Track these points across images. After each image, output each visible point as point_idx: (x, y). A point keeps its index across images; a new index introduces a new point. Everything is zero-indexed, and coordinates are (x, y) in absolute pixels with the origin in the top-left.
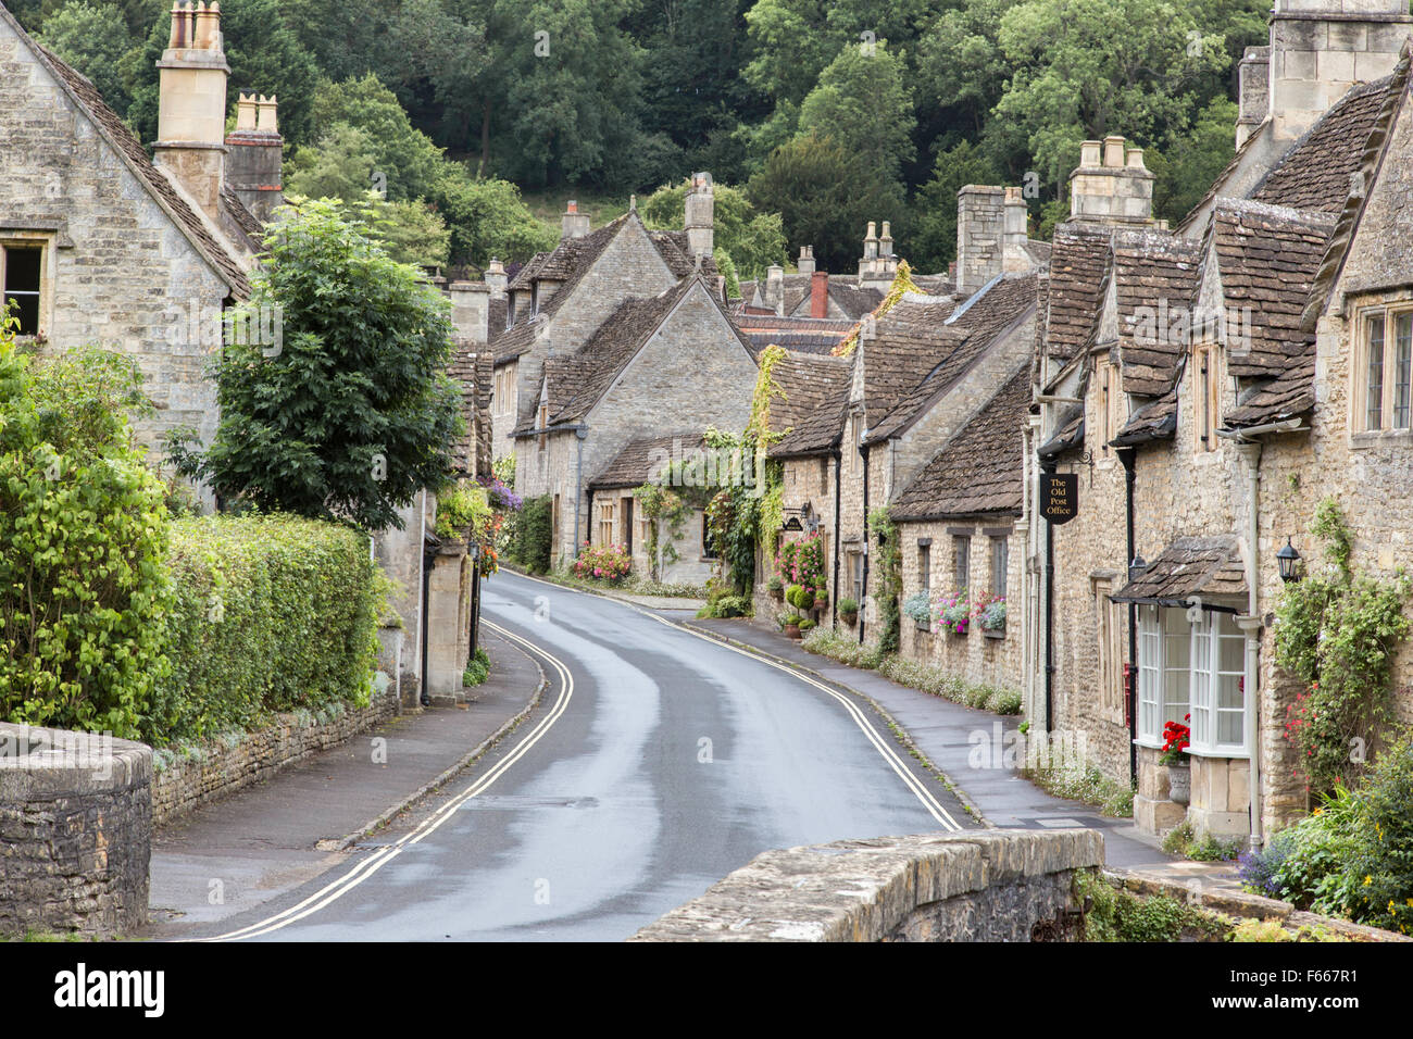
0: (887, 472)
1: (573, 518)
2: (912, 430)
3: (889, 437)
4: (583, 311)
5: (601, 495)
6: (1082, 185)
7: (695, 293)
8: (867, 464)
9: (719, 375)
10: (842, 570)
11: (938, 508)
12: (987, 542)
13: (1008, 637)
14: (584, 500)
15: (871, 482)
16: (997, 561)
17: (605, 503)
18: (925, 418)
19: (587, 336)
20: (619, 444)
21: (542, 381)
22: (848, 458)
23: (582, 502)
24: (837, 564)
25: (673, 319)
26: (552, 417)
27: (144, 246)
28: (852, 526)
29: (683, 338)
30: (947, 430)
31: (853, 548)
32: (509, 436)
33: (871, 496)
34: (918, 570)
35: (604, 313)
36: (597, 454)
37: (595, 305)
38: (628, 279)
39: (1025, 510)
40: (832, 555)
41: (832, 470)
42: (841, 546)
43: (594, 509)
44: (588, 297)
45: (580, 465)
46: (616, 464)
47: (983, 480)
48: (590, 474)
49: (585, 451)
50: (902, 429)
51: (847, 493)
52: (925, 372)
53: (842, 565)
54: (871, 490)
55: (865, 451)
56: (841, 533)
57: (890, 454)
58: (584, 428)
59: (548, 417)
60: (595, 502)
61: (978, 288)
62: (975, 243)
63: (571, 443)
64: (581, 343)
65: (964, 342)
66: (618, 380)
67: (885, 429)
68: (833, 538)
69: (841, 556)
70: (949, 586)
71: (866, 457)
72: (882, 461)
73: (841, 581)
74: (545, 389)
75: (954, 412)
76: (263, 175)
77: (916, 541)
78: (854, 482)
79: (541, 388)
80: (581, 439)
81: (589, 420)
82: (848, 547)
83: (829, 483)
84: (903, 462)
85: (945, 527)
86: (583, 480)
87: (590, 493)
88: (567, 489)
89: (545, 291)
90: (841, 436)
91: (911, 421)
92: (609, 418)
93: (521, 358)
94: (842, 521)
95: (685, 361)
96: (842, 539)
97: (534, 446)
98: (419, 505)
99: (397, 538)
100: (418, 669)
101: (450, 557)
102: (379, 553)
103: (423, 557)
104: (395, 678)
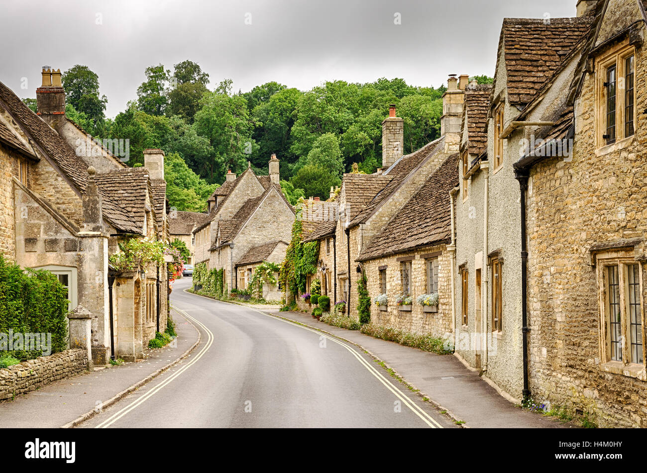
0: (359, 239)
1: (230, 277)
2: (370, 219)
3: (360, 223)
4: (233, 205)
5: (240, 268)
6: (448, 99)
7: (272, 192)
8: (349, 238)
9: (282, 222)
10: (338, 287)
11: (390, 250)
12: (423, 262)
13: (440, 311)
14: (234, 270)
15: (351, 246)
16: (429, 271)
17: (241, 271)
18: (377, 214)
19: (235, 214)
20: (246, 249)
21: (218, 229)
22: (339, 237)
23: (233, 271)
24: (335, 284)
25: (265, 202)
26: (222, 242)
28: (342, 267)
29: (268, 209)
30: (387, 219)
31: (342, 276)
32: (209, 251)
33: (351, 252)
34: (379, 282)
35: (241, 205)
36: (238, 254)
37: (237, 202)
38: (249, 192)
39: (453, 238)
40: (333, 281)
41: (332, 244)
42: (337, 277)
43: (238, 274)
44: (235, 199)
45: (232, 258)
46: (245, 257)
47: (415, 233)
48: (236, 260)
49: (234, 252)
50: (366, 219)
51: (339, 253)
52: (374, 195)
53: (337, 285)
54: (351, 250)
55: (347, 231)
56: (337, 271)
57: (361, 231)
58: (233, 244)
59: (220, 242)
60: (238, 271)
61: (392, 163)
62: (391, 143)
63: (228, 250)
64: (233, 216)
65: (391, 181)
66: (245, 226)
67: (357, 220)
68: (333, 274)
69: (337, 280)
70: (399, 288)
71: (348, 234)
72: (356, 235)
73: (337, 292)
74: (219, 232)
75: (390, 210)
76: (55, 107)
77: (377, 268)
78: (342, 247)
79: (218, 232)
80: (232, 248)
81: (235, 241)
82: (340, 277)
83: (330, 249)
84: (366, 235)
85: (395, 258)
86: (233, 264)
87: (236, 268)
88: (228, 268)
89: (219, 199)
90: (335, 228)
91: (369, 215)
92: (243, 241)
93: (211, 223)
94: (337, 266)
95: (270, 217)
96: (337, 273)
97: (217, 253)
98: (101, 248)
99: (89, 267)
100: (107, 343)
101: (128, 278)
102: (80, 277)
103: (109, 278)
104: (85, 349)
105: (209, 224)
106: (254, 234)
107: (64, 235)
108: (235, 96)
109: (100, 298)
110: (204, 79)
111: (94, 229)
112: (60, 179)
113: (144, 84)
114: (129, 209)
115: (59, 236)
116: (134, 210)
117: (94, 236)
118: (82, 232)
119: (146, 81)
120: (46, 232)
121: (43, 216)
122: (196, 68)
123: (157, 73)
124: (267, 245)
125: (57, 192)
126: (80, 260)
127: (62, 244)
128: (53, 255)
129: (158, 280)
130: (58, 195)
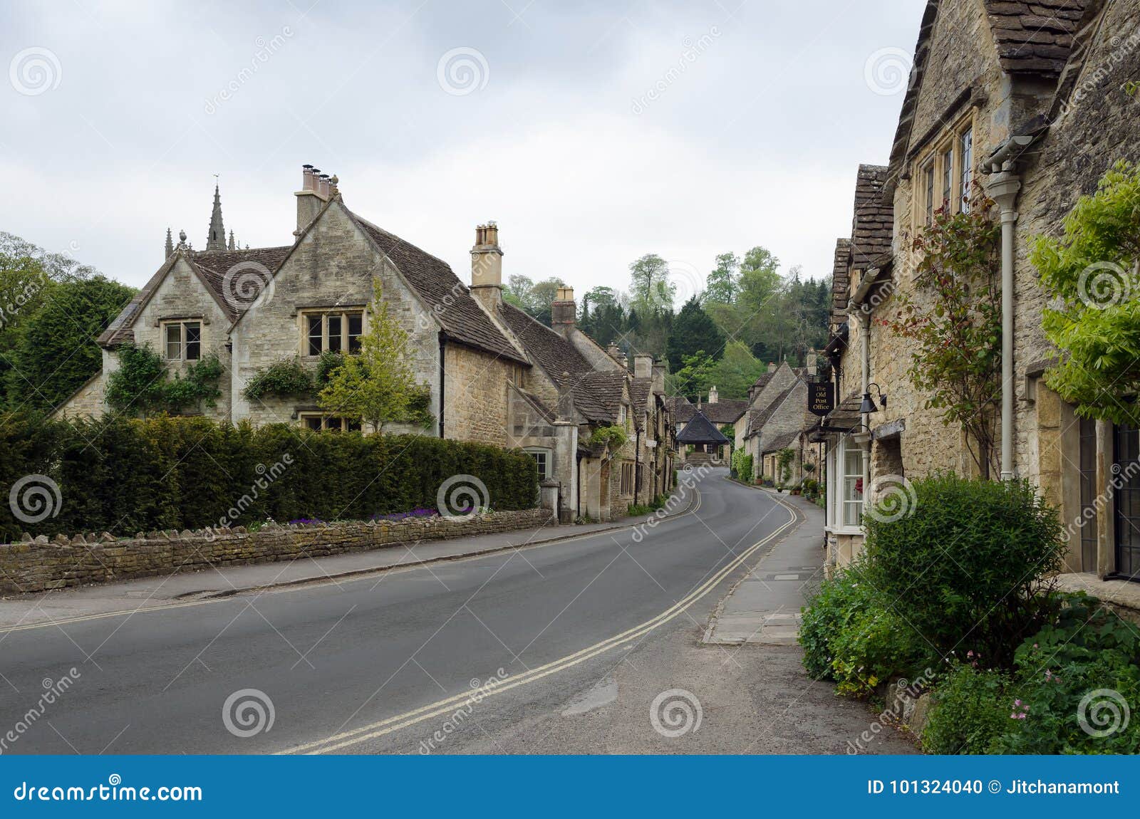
1: (758, 464)
4: (768, 395)
5: (766, 455)
7: (801, 384)
17: (767, 458)
20: (773, 438)
21: (750, 419)
23: (760, 458)
25: (792, 393)
27: (404, 310)
29: (796, 400)
32: (742, 439)
35: (775, 396)
36: (765, 442)
37: (772, 393)
38: (783, 383)
43: (764, 460)
44: (770, 390)
45: (759, 445)
46: (772, 445)
48: (763, 448)
49: (761, 441)
58: (761, 433)
59: (752, 431)
60: (764, 458)
63: (756, 439)
64: (766, 406)
66: (773, 415)
74: (752, 421)
76: (567, 317)
79: (750, 421)
80: (760, 437)
81: (763, 430)
86: (761, 451)
87: (763, 456)
88: (756, 455)
92: (770, 430)
93: (747, 412)
95: (797, 408)
97: (749, 441)
98: (571, 434)
99: (561, 449)
100: (573, 506)
101: (595, 458)
102: (555, 456)
103: (577, 458)
104: (552, 509)
105: (745, 413)
106: (781, 424)
107: (543, 423)
108: (807, 283)
109: (569, 473)
110: (773, 265)
111: (566, 420)
112: (547, 380)
113: (714, 272)
114: (608, 403)
115: (538, 424)
116: (612, 404)
117: (565, 425)
118: (557, 422)
119: (716, 269)
120: (530, 421)
121: (528, 409)
122: (766, 254)
123: (727, 260)
124: (789, 434)
125: (544, 390)
126: (555, 444)
127: (541, 431)
128: (535, 438)
129: (637, 461)
130: (545, 393)
